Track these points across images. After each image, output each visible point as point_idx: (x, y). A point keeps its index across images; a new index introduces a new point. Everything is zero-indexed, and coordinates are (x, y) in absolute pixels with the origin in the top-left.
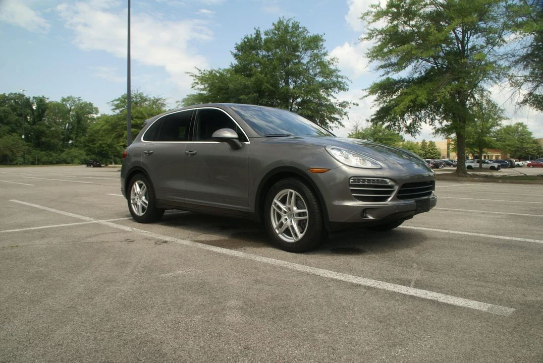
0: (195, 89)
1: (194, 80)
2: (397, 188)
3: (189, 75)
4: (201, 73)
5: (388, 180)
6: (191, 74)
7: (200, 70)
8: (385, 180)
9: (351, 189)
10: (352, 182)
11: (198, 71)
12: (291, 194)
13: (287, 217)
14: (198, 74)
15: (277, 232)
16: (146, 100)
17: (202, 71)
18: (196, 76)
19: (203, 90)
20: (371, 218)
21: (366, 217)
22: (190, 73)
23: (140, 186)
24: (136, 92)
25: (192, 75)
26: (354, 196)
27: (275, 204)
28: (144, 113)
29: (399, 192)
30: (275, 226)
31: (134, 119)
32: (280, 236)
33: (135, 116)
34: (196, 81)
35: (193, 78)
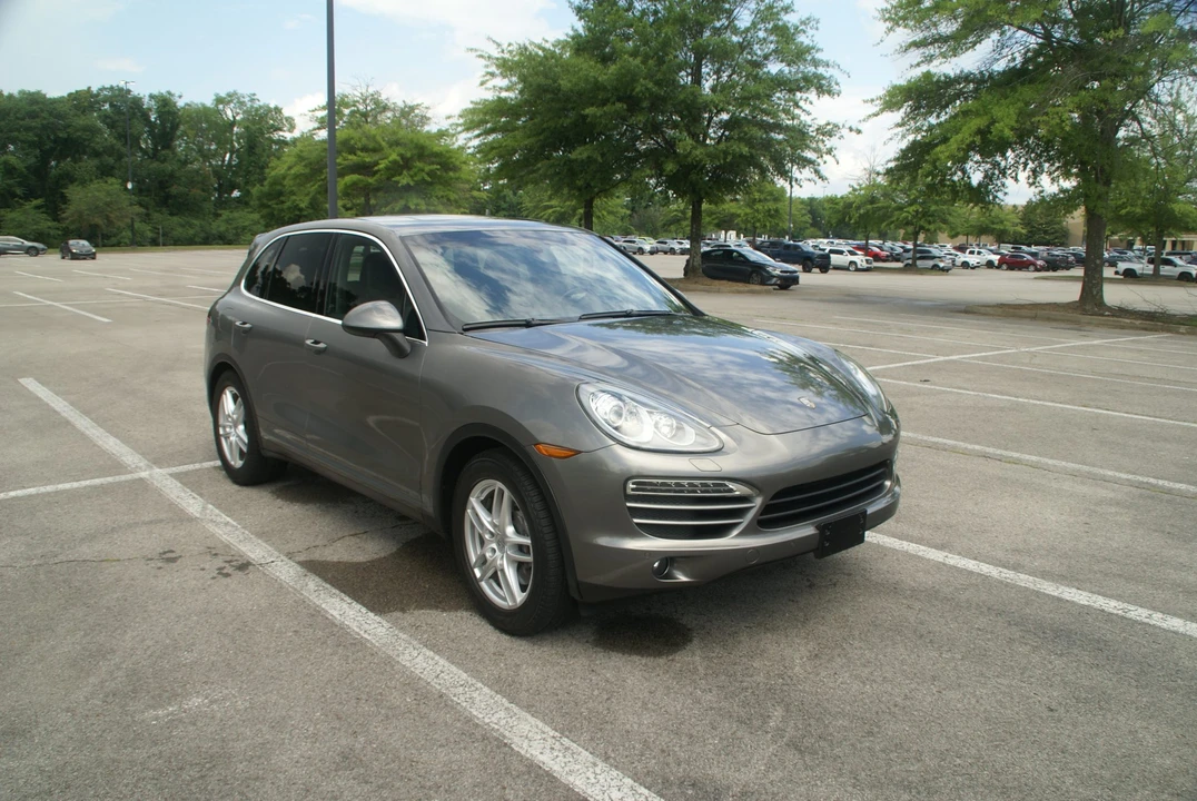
0: (486, 89)
1: (487, 66)
2: (758, 501)
3: (475, 54)
4: (503, 52)
5: (731, 486)
6: (479, 53)
7: (499, 45)
8: (727, 483)
9: (629, 508)
10: (633, 490)
11: (495, 46)
12: (501, 493)
13: (494, 546)
14: (496, 53)
15: (478, 573)
16: (385, 108)
17: (505, 46)
18: (490, 57)
19: (508, 89)
20: (683, 578)
21: (669, 576)
22: (476, 50)
23: (235, 398)
24: (364, 91)
25: (481, 56)
26: (637, 524)
27: (473, 508)
28: (379, 138)
29: (766, 509)
30: (473, 559)
31: (359, 153)
32: (484, 585)
33: (359, 145)
34: (490, 70)
35: (483, 62)
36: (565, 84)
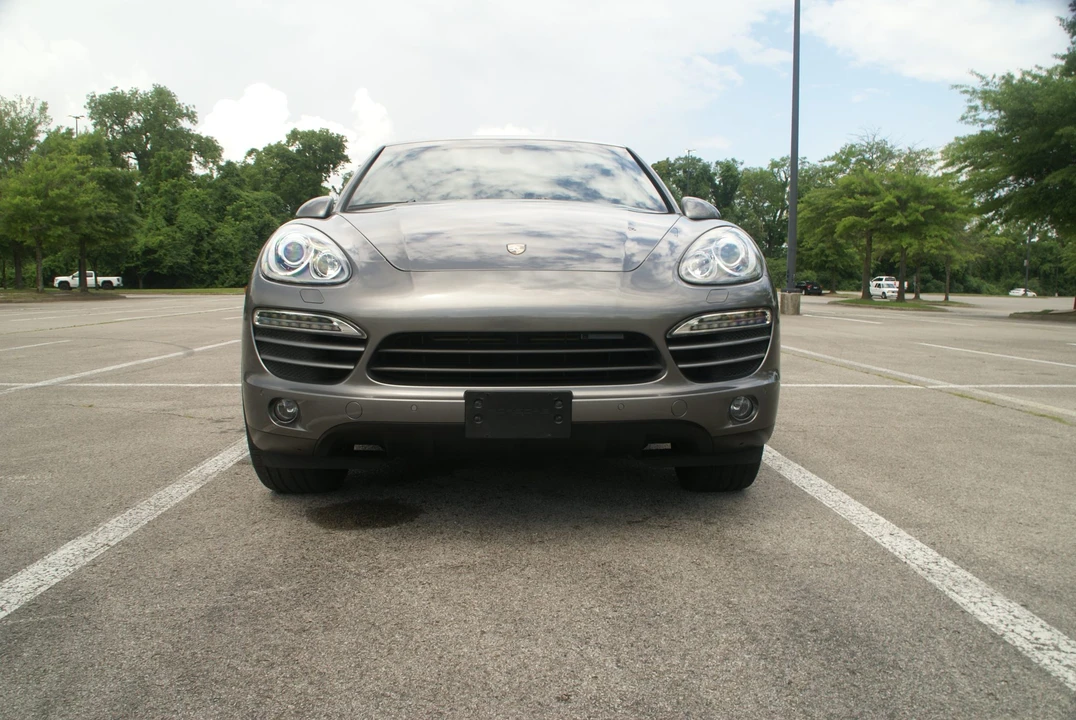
0: (967, 123)
1: (970, 101)
3: (959, 90)
4: (987, 84)
6: (963, 89)
7: (983, 78)
11: (979, 79)
14: (978, 85)
16: (891, 155)
17: (990, 79)
18: (974, 92)
19: (989, 122)
22: (961, 86)
24: (871, 140)
25: (966, 92)
28: (876, 182)
31: (858, 196)
33: (859, 189)
34: (973, 104)
35: (968, 96)
36: (1039, 107)
